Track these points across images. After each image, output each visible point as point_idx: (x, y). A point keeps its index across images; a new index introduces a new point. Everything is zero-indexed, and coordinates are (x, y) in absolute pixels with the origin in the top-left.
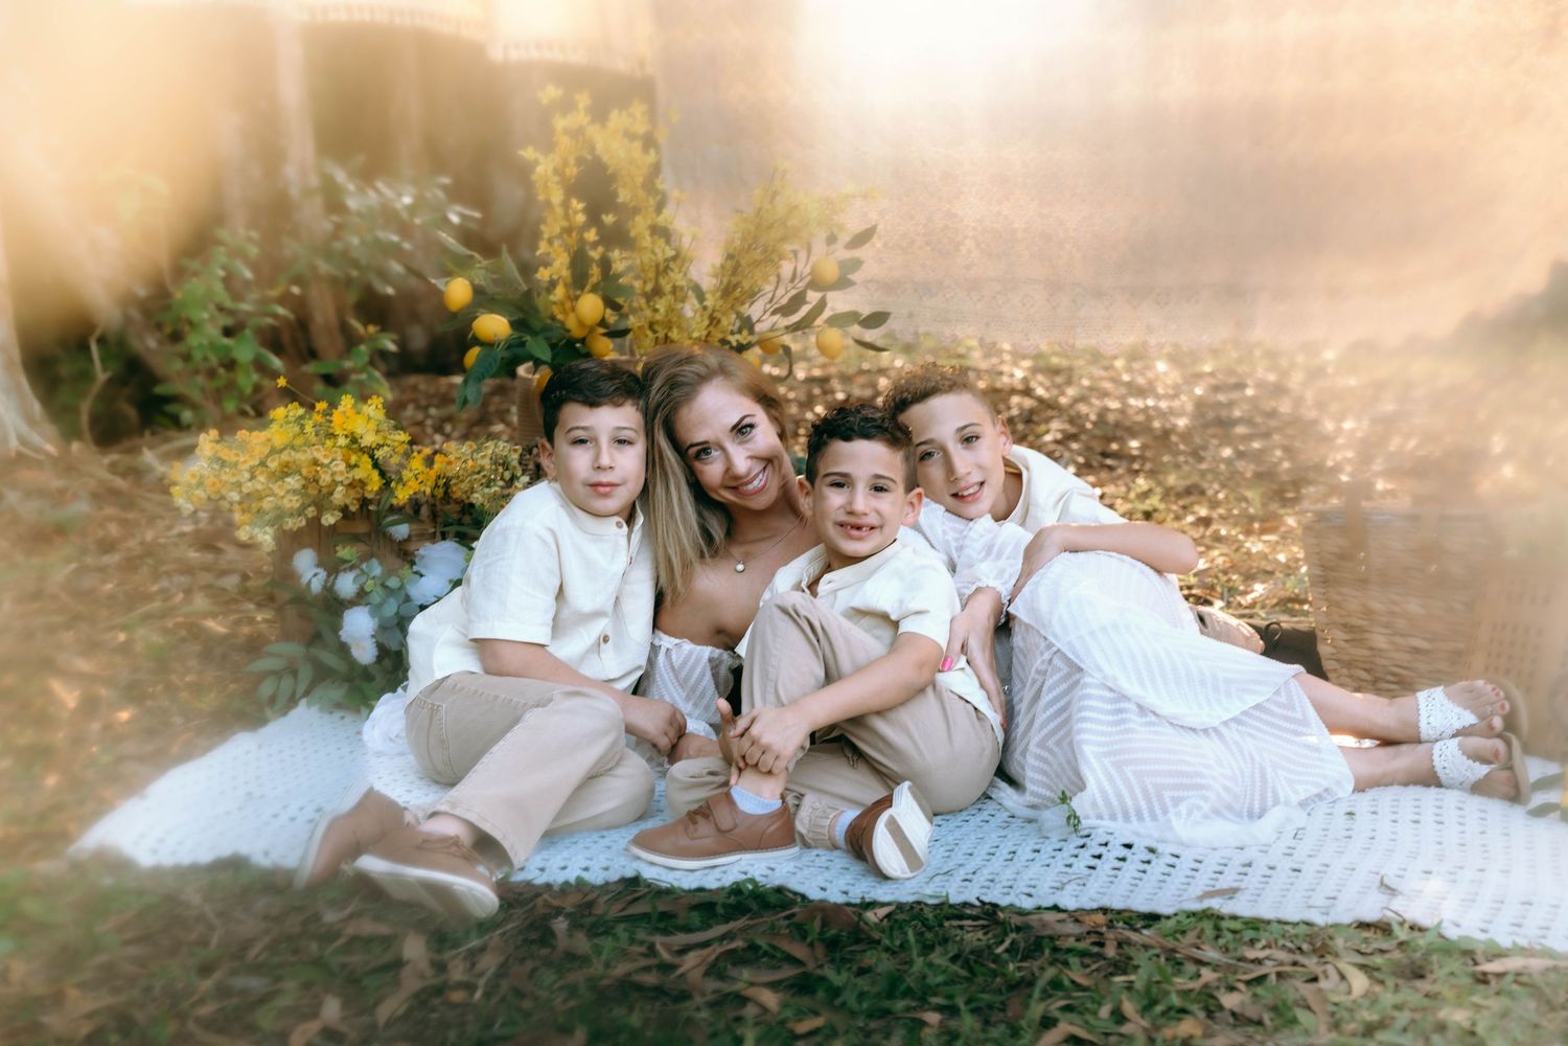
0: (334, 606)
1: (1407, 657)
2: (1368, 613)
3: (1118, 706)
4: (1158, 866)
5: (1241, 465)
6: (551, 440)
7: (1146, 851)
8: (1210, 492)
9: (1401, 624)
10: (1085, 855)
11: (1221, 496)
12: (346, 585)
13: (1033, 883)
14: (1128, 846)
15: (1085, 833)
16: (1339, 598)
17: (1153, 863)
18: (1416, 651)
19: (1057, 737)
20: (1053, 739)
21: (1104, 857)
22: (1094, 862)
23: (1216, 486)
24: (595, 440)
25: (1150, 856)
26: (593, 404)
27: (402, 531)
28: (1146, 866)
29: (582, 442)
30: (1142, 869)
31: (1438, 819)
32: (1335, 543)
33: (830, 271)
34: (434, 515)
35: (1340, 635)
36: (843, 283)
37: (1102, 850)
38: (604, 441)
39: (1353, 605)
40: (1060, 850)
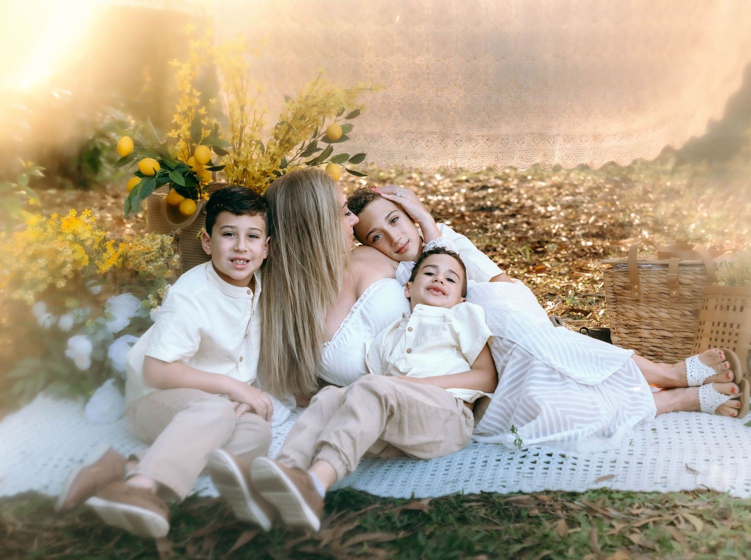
0: (60, 337)
1: (660, 341)
2: (639, 318)
3: (550, 376)
4: (567, 465)
5: (508, 233)
6: (209, 231)
7: (560, 457)
8: (498, 249)
9: (656, 323)
10: (527, 461)
11: (505, 251)
12: (67, 322)
13: (504, 480)
14: (550, 455)
15: (524, 448)
16: (623, 310)
17: (565, 463)
18: (665, 337)
19: (510, 394)
20: (508, 395)
21: (538, 463)
22: (533, 466)
23: (501, 246)
24: (237, 234)
25: (562, 459)
26: (238, 213)
27: (97, 289)
28: (561, 466)
29: (229, 234)
30: (559, 467)
31: (701, 430)
32: (621, 280)
33: (337, 132)
34: (115, 279)
35: (622, 330)
36: (343, 138)
37: (536, 458)
38: (242, 235)
39: (631, 314)
40: (512, 459)
